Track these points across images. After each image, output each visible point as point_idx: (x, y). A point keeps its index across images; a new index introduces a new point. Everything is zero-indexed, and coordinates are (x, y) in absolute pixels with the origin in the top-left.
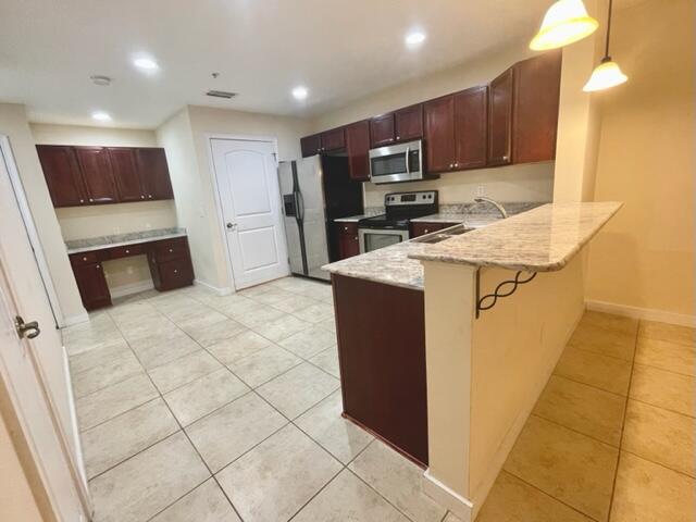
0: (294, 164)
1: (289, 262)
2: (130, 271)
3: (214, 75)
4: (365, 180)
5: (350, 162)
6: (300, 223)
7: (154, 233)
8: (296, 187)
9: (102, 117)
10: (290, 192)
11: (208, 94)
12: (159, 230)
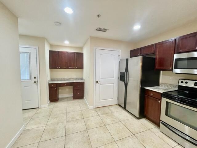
0: (127, 60)
1: (118, 99)
2: (67, 90)
3: (98, 16)
4: (163, 70)
5: (157, 61)
6: (126, 85)
7: (76, 79)
8: (127, 70)
9: (67, 43)
10: (124, 71)
11: (97, 30)
12: (78, 78)
